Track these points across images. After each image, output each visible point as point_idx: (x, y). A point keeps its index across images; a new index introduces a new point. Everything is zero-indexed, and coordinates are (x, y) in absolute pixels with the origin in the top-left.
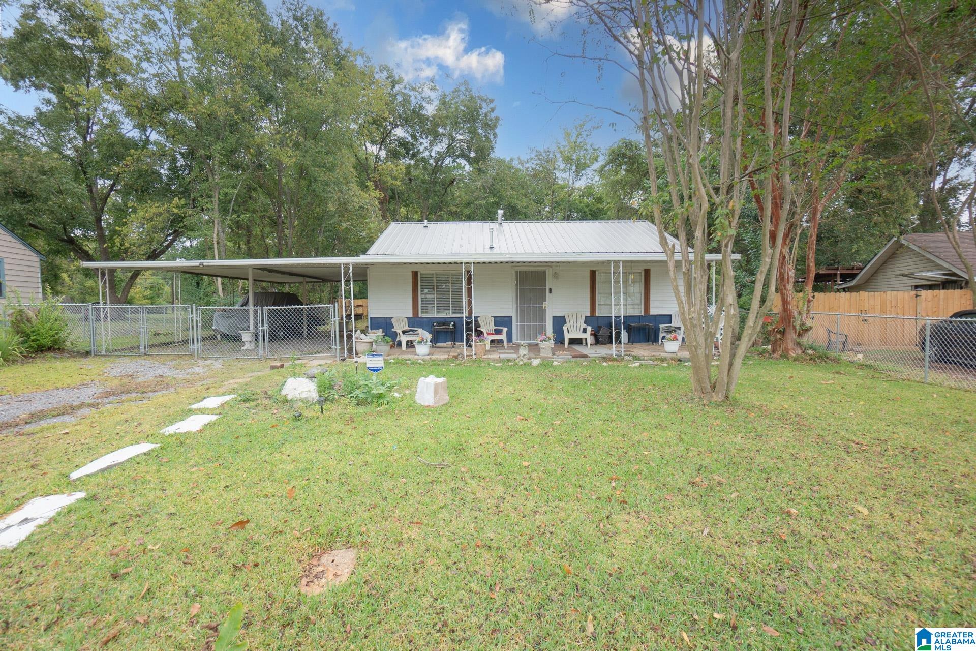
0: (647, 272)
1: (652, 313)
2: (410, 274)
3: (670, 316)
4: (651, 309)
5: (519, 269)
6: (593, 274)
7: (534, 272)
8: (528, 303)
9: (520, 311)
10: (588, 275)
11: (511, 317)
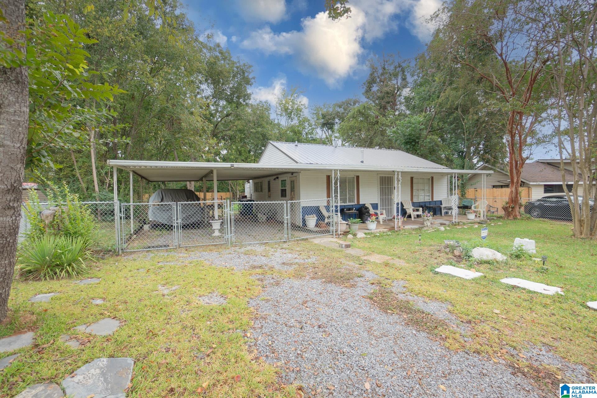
0: (432, 178)
1: (434, 200)
2: (326, 177)
3: (441, 201)
4: (434, 198)
5: (381, 175)
6: (412, 178)
7: (388, 177)
8: (386, 196)
9: (382, 200)
10: (409, 179)
11: (377, 204)
